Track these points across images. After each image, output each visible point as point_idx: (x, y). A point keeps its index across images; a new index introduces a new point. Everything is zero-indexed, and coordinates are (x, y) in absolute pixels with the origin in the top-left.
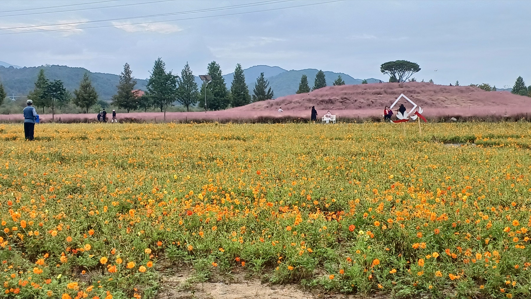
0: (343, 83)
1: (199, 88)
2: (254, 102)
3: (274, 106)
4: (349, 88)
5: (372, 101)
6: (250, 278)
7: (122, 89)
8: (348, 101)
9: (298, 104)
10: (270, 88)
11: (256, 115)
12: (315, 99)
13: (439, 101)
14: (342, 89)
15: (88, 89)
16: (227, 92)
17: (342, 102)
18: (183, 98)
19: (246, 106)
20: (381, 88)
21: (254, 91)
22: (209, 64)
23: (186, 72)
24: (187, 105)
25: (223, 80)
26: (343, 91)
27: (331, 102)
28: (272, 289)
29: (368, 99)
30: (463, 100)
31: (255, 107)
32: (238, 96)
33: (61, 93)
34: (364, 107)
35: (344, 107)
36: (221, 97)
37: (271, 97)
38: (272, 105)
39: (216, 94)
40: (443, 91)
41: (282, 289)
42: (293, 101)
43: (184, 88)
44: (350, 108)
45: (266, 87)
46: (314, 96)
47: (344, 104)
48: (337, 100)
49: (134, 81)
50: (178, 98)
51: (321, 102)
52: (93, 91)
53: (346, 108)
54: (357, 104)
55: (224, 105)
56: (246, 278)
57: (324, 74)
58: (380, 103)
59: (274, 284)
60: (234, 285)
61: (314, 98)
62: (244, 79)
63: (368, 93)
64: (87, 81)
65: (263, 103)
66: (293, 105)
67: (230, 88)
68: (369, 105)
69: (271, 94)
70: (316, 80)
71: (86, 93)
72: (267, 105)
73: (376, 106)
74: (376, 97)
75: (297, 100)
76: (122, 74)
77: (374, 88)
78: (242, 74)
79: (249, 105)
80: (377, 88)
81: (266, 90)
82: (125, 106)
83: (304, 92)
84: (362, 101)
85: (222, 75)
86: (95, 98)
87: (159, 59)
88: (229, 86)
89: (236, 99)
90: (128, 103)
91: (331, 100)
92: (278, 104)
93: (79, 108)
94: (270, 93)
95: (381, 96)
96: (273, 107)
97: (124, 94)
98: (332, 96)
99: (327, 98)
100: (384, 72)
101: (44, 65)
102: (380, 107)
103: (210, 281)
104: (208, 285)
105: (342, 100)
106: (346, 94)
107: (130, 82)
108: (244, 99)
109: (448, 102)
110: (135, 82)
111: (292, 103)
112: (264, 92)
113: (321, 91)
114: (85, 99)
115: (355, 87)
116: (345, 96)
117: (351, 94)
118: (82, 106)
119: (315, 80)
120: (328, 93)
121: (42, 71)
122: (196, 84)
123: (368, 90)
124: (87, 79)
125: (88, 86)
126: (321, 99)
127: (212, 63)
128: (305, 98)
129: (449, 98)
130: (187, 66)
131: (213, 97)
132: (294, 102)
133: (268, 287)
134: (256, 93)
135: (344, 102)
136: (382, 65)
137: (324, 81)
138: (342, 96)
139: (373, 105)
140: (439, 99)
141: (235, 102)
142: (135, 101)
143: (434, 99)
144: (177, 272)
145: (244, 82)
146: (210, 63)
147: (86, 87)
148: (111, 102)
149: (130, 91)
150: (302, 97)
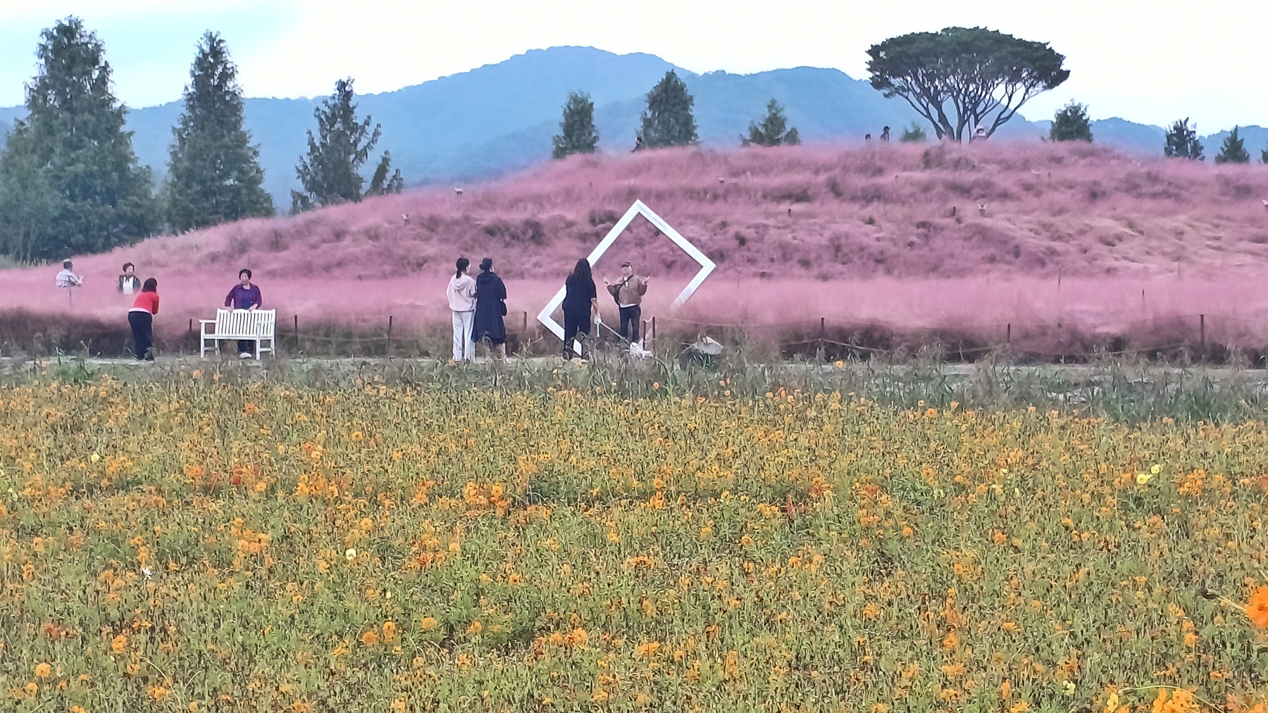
0: (793, 138)
13: (1087, 241)
21: (302, 173)
22: (46, 33)
30: (1218, 239)
36: (104, 198)
40: (1137, 186)
57: (690, 91)
74: (768, 215)
78: (230, 84)
81: (365, 171)
85: (113, 88)
109: (1132, 247)
127: (61, 28)
129: (1147, 225)
136: (874, 51)
140: (1091, 228)
143: (1064, 230)
146: (51, 25)
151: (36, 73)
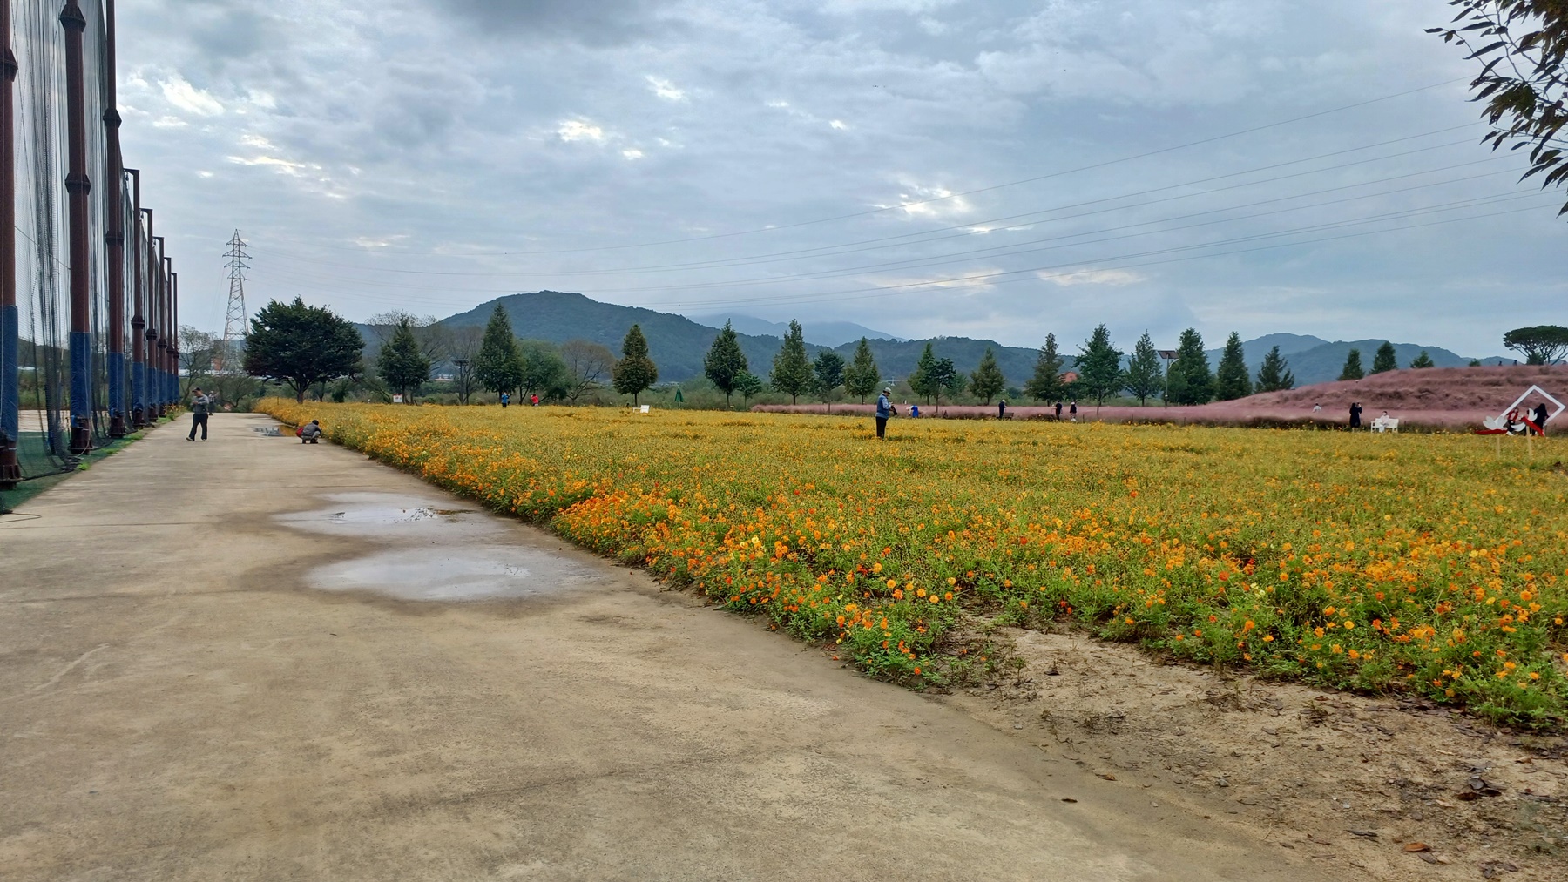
0: (1430, 364)
1: (1164, 371)
2: (1256, 393)
3: (1290, 402)
4: (1437, 373)
5: (1479, 397)
6: (1077, 630)
7: (1042, 371)
8: (1431, 396)
9: (1335, 399)
10: (1289, 372)
11: (1249, 415)
12: (1368, 392)
14: (1424, 375)
15: (991, 370)
16: (1210, 377)
17: (1419, 397)
18: (1135, 385)
19: (1240, 400)
20: (1502, 375)
21: (1260, 376)
22: (1183, 333)
23: (1144, 346)
24: (1142, 397)
25: (1206, 357)
26: (1424, 379)
27: (1398, 396)
28: (1100, 646)
29: (1473, 394)
31: (1256, 401)
32: (1231, 382)
33: (950, 377)
34: (1462, 407)
35: (1423, 405)
36: (1200, 384)
37: (1290, 386)
38: (1286, 399)
39: (1191, 381)
41: (1114, 648)
42: (1327, 393)
43: (1139, 370)
44: (1436, 408)
45: (1281, 369)
46: (1367, 386)
47: (1424, 400)
48: (1411, 393)
49: (1060, 360)
50: (1129, 386)
51: (1379, 397)
52: (998, 375)
53: (1428, 407)
54: (1450, 400)
55: (1205, 397)
56: (1070, 629)
57: (1394, 348)
58: (1496, 401)
59: (1106, 640)
60: (1052, 635)
61: (1367, 389)
62: (1241, 356)
63: (1474, 383)
64: (990, 360)
65: (1271, 396)
66: (1325, 400)
67: (1217, 371)
68: (1473, 404)
69: (1290, 381)
70: (1377, 359)
71: (988, 377)
72: (1278, 400)
73: (1487, 405)
74: (1490, 390)
75: (1333, 391)
76: (1044, 349)
77: (1487, 374)
78: (1239, 348)
79: (1247, 398)
80: (1493, 375)
81: (1281, 375)
82: (1044, 397)
83: (1352, 378)
84: (1460, 395)
85: (1203, 350)
86: (1000, 384)
87: (1101, 326)
88: (1214, 367)
89: (1225, 389)
90: (1049, 392)
91: (1398, 393)
92: (1297, 397)
93: (977, 398)
94: (1288, 379)
95: (1499, 388)
96: (1287, 403)
97: (1044, 378)
98: (1401, 387)
99: (1390, 390)
100: (1511, 346)
101: (937, 337)
102: (1495, 408)
103: (1023, 626)
104: (1018, 631)
105: (1420, 394)
106: (1428, 383)
107: (1054, 362)
108: (1241, 389)
110: (1063, 359)
111: (1325, 397)
112: (1277, 378)
113: (1381, 377)
114: (985, 386)
115: (1449, 371)
116: (1426, 387)
117: (1440, 383)
118: (981, 396)
119: (1374, 359)
120: (1395, 380)
121: (928, 345)
122: (1158, 363)
123: (1475, 378)
124: (991, 357)
125: (991, 366)
126: (1378, 391)
127: (1188, 331)
128: (1348, 388)
130: (1146, 336)
131: (1185, 384)
132: (1328, 396)
133: (1095, 644)
134: (1263, 380)
135: (1425, 397)
136: (1508, 334)
137: (1392, 360)
138: (1420, 386)
139: (1481, 403)
141: (1223, 394)
142: (1060, 390)
144: (988, 612)
145: (1241, 360)
146: (1185, 331)
147: (988, 368)
148: (1024, 389)
149: (1053, 374)
150: (1344, 387)
151: (1180, 345)
